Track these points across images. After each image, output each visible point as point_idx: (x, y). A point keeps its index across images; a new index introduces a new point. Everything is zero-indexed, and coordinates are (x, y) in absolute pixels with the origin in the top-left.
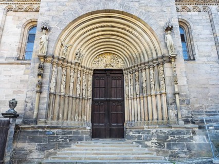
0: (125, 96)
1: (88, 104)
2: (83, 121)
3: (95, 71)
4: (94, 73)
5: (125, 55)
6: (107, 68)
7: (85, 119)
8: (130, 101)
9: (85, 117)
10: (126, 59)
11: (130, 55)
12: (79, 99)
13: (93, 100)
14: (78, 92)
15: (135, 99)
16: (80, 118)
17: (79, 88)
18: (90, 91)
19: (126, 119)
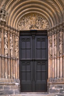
0: (49, 56)
1: (16, 64)
2: (12, 78)
3: (21, 32)
4: (20, 35)
5: (50, 15)
6: (32, 29)
7: (14, 77)
8: (53, 60)
9: (14, 75)
10: (51, 19)
11: (55, 13)
12: (8, 59)
13: (20, 60)
14: (6, 52)
15: (58, 58)
16: (9, 76)
17: (7, 48)
18: (17, 51)
19: (49, 77)
